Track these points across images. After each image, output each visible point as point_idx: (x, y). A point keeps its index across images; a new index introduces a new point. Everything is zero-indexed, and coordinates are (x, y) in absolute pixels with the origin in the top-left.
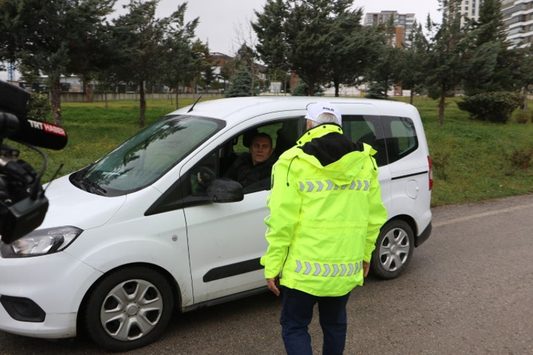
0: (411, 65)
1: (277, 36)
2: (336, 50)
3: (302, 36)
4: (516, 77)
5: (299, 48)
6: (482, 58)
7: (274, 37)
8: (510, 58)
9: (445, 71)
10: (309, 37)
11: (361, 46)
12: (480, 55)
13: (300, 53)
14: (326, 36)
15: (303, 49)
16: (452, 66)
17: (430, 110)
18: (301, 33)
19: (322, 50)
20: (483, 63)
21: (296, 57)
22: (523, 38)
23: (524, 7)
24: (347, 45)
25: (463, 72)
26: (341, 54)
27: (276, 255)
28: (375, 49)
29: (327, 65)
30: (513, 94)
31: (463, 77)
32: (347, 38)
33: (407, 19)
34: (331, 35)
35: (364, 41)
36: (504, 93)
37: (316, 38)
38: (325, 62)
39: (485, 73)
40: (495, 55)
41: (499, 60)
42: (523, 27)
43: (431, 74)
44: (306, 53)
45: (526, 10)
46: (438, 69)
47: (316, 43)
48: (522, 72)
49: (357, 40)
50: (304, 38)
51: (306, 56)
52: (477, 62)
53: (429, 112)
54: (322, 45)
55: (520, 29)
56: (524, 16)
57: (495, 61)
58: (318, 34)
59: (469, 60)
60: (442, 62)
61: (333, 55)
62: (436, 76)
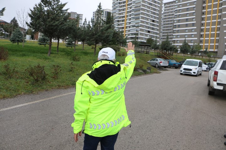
0: (86, 34)
1: (39, 20)
2: (61, 27)
3: (49, 21)
4: (118, 41)
5: (48, 25)
6: (108, 34)
7: (38, 20)
8: (116, 35)
9: (97, 37)
10: (52, 22)
11: (70, 26)
12: (108, 33)
13: (48, 27)
14: (58, 22)
15: (49, 26)
16: (99, 36)
17: (89, 50)
18: (49, 20)
19: (56, 27)
20: (109, 36)
21: (47, 28)
22: (118, 28)
23: (118, 18)
24: (65, 26)
25: (102, 38)
26: (63, 29)
27: (78, 123)
28: (75, 28)
29: (57, 32)
30: (117, 46)
31: (102, 40)
32: (66, 23)
33: (80, 16)
34: (59, 22)
35: (71, 25)
36: (115, 46)
37: (54, 22)
38: (57, 31)
39: (109, 39)
40: (112, 34)
41: (113, 35)
42: (118, 24)
43: (92, 38)
44: (50, 27)
45: (119, 19)
46: (94, 36)
47: (54, 24)
48: (119, 39)
49: (68, 25)
50: (50, 22)
51: (50, 28)
52: (107, 35)
53: (89, 51)
54: (56, 25)
55: (117, 25)
56: (119, 20)
57: (112, 35)
58: (55, 21)
59: (104, 35)
60: (96, 34)
61: (60, 29)
62: (94, 39)
